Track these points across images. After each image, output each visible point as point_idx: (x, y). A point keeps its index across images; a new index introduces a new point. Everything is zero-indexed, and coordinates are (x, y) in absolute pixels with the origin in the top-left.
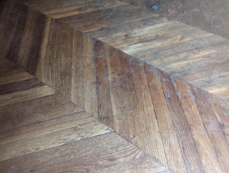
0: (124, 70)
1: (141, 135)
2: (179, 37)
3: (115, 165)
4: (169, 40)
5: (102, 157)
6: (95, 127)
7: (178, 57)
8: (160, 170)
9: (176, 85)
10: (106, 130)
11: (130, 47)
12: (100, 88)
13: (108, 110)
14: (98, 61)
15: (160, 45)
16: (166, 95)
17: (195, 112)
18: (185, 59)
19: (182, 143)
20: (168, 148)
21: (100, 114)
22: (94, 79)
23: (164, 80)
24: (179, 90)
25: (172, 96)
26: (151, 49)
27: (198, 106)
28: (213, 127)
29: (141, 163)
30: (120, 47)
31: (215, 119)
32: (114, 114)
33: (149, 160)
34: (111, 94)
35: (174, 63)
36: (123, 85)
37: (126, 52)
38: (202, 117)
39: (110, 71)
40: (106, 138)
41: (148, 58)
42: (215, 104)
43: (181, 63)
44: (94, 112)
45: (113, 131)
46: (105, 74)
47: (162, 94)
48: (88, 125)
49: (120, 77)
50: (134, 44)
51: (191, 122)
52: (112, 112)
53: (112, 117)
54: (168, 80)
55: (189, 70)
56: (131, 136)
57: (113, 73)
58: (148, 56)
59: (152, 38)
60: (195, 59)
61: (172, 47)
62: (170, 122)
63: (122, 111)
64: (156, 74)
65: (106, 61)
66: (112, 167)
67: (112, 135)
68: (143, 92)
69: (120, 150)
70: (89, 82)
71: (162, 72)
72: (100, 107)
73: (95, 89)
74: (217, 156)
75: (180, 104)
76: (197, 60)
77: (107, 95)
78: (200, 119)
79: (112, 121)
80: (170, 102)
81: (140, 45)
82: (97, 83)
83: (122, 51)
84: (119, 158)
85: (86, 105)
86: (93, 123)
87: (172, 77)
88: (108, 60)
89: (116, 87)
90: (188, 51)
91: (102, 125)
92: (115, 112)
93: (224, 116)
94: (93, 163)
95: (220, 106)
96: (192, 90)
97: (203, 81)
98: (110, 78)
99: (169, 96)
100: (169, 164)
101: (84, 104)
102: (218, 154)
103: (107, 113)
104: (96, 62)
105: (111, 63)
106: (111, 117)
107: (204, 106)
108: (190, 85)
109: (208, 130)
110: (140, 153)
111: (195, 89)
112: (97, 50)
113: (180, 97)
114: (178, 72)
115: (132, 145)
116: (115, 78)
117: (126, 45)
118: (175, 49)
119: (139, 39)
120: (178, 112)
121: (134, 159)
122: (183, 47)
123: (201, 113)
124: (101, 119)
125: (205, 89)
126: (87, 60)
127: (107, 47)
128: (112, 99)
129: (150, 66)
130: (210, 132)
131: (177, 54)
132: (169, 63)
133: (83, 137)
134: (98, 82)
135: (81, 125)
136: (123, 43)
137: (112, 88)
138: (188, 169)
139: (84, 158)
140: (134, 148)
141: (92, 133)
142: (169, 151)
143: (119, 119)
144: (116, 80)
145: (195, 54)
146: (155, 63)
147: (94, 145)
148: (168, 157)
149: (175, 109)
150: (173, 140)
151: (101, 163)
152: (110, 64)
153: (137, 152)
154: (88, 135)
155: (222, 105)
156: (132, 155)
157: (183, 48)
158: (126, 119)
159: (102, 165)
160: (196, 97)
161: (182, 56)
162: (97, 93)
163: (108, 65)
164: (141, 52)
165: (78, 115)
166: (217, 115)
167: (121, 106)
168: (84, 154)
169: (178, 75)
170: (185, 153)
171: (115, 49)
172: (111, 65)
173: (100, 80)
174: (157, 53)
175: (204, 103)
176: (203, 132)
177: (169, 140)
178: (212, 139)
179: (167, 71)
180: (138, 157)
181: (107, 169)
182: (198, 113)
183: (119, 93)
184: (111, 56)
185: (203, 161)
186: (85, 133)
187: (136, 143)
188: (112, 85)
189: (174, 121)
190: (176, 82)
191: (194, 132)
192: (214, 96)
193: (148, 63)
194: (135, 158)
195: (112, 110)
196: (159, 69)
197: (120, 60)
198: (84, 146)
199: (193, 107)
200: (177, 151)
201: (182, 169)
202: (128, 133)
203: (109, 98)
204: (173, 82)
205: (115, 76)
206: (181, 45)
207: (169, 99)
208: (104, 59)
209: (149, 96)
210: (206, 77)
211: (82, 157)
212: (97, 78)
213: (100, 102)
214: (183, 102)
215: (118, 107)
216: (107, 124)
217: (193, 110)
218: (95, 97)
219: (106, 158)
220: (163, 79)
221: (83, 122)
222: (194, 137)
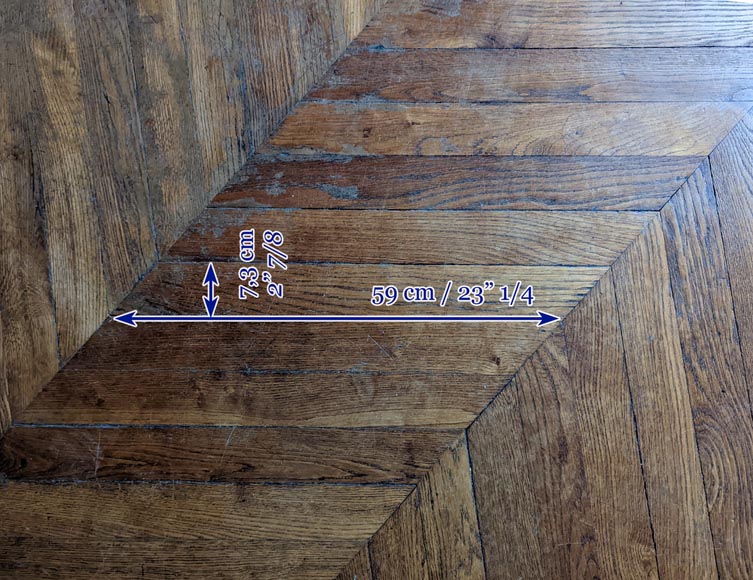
0: (198, 350)
1: (490, 334)
2: (41, 52)
3: (579, 439)
4: (52, 106)
5: (549, 485)
6: (440, 504)
7: (162, 95)
8: (609, 296)
9: (308, 152)
10: (456, 459)
11: (61, 301)
12: (271, 468)
13: (380, 444)
14: (120, 466)
15: (76, 155)
16: (344, 203)
17: (431, 119)
18: (180, 70)
19: (534, 198)
20: (546, 251)
21: (390, 477)
22: (226, 492)
23: (275, 190)
24: (331, 144)
25: (354, 182)
26: (96, 206)
27: (409, 95)
28: (493, 76)
29: (582, 351)
30: (52, 348)
31: (465, 57)
32: (401, 424)
33: (577, 325)
34: (308, 423)
35: (195, 126)
36: (273, 366)
37: (88, 327)
38: (453, 100)
39: (192, 417)
40: (485, 464)
41: (145, 231)
42: (410, 32)
43: (198, 96)
44: (379, 501)
45: (464, 434)
46: (205, 441)
47: (341, 218)
48: (430, 528)
49: (230, 375)
50: (48, 278)
51: (466, 147)
52: (392, 429)
53: (408, 430)
54: (279, 175)
55: (240, 73)
56: (491, 369)
57: (202, 404)
58: (133, 229)
59: (24, 180)
60: (189, 30)
61: (96, 103)
62: (457, 220)
63: (393, 388)
64: (240, 215)
65: (131, 430)
66: (585, 451)
67: (480, 439)
68: (318, 290)
69: (533, 419)
70: (236, 518)
71: (233, 189)
72: (359, 478)
73: (273, 491)
74: (588, 99)
75: (394, 160)
76: (195, 23)
77: (309, 441)
78: (457, 108)
79: (427, 431)
80: (380, 197)
81: (56, 250)
82: (242, 483)
83: (81, 343)
84: (561, 426)
85: (345, 535)
86: (425, 509)
87: (267, 155)
88: (126, 417)
89: (277, 398)
90: (137, 45)
91: (437, 476)
92: (391, 417)
93: (458, 22)
94: (566, 516)
95: (420, 18)
96: (339, 94)
97: (302, 38)
98: (228, 419)
99: (353, 191)
100: (595, 262)
101: (338, 543)
102: (582, 93)
103: (393, 449)
104: (129, 476)
105: (145, 407)
106: (410, 437)
107: (413, 75)
108: (314, 94)
109: (501, 96)
110: (553, 349)
111: (334, 81)
112: (50, 464)
113: (360, 151)
114: (247, 122)
115: (523, 375)
116: (234, 399)
117: (48, 321)
118: (113, 96)
119: (19, 246)
120: (423, 177)
121: (568, 374)
122: (107, 55)
123: (438, 97)
124: (411, 477)
125: (343, 43)
126: (109, 521)
127: (44, 413)
128: (334, 421)
129: (192, 231)
130: (507, 91)
131: (143, 95)
132: (192, 144)
133: (472, 551)
134: (243, 476)
135: (427, 555)
136: (30, 332)
137: (279, 415)
138: (617, 207)
139: (547, 549)
140: (535, 369)
141: (464, 515)
142: (556, 249)
143: (422, 405)
144: (242, 392)
145: (158, 19)
146: (183, 205)
147: (508, 510)
148: (574, 258)
149: (410, 186)
150: (521, 226)
151: (568, 491)
152: (149, 413)
153: (549, 361)
154: (467, 530)
155: (417, 10)
156: (557, 378)
157: (116, 56)
158: (426, 377)
159: (577, 486)
160: (371, 91)
161: (159, 76)
162: (296, 482)
163: (156, 422)
164: (102, 257)
165: (384, 567)
166: (451, 44)
167: (371, 388)
168: (535, 547)
169: (256, 127)
170: (568, 201)
171: (59, 376)
172: (159, 405)
173: (232, 467)
174: (125, 185)
175: (398, 71)
176: (507, 118)
177: (519, 242)
178: (532, 93)
179: (234, 167)
180: (563, 360)
181: (588, 470)
182: (435, 108)
183: (309, 389)
184: (100, 403)
185: (599, 150)
186: (460, 544)
187: (516, 356)
188: (265, 415)
189: (456, 203)
190: (293, 146)
191: (503, 146)
192: (378, 23)
193: (173, 237)
194: (564, 370)
195: (383, 429)
196: (218, 199)
197: (135, 361)
198: (506, 547)
199: (410, 118)
200: (560, 223)
201: (612, 223)
202: (478, 378)
203: (330, 436)
204: (290, 159)
205: (222, 395)
206: (96, 62)
207: (365, 195)
208: (115, 437)
209: (343, 269)
210: (285, 21)
211: (544, 555)
212: (217, 478)
213: (338, 475)
214: (382, 146)
215: (371, 405)
216: (437, 453)
217: (422, 121)
218: (311, 494)
219: (555, 469)
220: (269, 192)
221: (416, 548)
222: (519, 153)
